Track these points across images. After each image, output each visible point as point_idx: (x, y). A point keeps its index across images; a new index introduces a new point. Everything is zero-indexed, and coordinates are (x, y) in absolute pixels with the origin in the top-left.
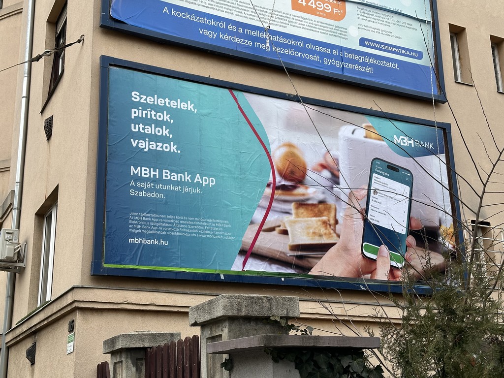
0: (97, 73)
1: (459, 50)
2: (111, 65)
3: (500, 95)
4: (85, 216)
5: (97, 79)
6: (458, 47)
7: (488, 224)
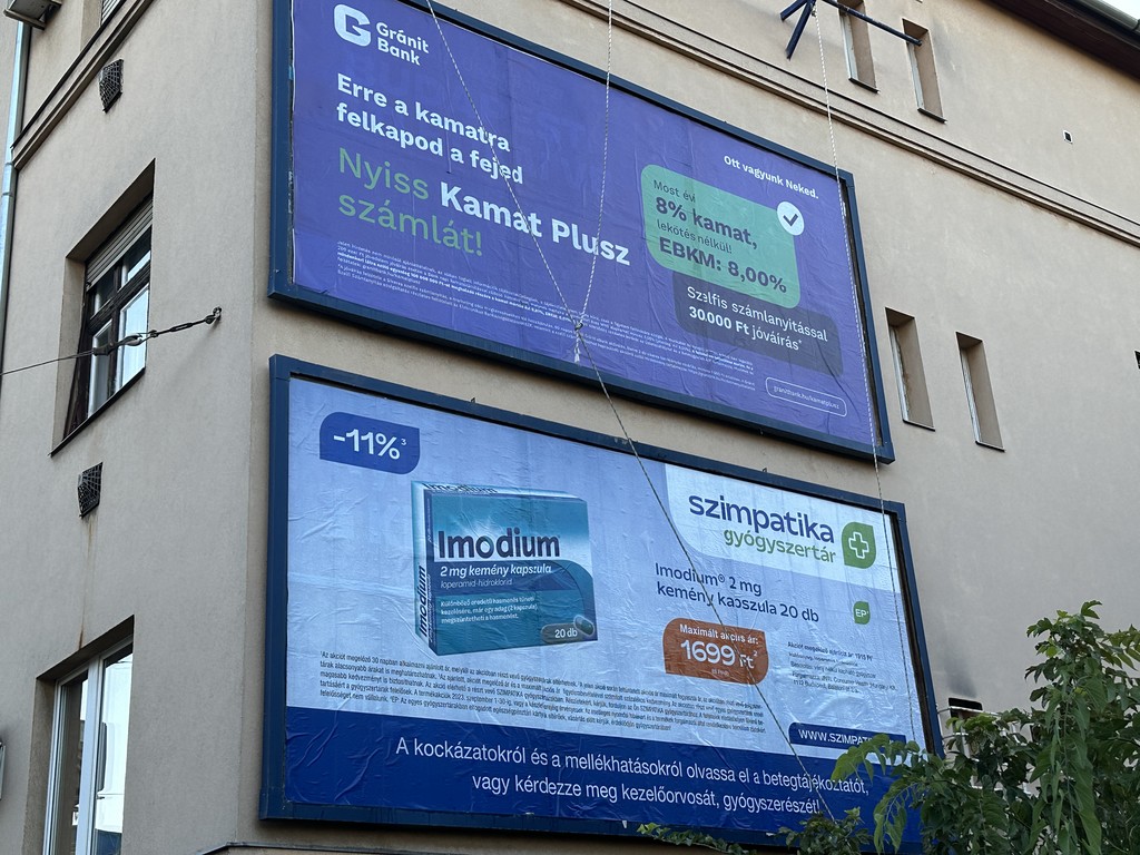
0: (263, 390)
1: (901, 358)
2: (294, 375)
3: (981, 449)
4: (244, 690)
5: (262, 403)
6: (900, 352)
7: (978, 706)
